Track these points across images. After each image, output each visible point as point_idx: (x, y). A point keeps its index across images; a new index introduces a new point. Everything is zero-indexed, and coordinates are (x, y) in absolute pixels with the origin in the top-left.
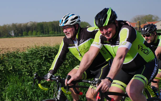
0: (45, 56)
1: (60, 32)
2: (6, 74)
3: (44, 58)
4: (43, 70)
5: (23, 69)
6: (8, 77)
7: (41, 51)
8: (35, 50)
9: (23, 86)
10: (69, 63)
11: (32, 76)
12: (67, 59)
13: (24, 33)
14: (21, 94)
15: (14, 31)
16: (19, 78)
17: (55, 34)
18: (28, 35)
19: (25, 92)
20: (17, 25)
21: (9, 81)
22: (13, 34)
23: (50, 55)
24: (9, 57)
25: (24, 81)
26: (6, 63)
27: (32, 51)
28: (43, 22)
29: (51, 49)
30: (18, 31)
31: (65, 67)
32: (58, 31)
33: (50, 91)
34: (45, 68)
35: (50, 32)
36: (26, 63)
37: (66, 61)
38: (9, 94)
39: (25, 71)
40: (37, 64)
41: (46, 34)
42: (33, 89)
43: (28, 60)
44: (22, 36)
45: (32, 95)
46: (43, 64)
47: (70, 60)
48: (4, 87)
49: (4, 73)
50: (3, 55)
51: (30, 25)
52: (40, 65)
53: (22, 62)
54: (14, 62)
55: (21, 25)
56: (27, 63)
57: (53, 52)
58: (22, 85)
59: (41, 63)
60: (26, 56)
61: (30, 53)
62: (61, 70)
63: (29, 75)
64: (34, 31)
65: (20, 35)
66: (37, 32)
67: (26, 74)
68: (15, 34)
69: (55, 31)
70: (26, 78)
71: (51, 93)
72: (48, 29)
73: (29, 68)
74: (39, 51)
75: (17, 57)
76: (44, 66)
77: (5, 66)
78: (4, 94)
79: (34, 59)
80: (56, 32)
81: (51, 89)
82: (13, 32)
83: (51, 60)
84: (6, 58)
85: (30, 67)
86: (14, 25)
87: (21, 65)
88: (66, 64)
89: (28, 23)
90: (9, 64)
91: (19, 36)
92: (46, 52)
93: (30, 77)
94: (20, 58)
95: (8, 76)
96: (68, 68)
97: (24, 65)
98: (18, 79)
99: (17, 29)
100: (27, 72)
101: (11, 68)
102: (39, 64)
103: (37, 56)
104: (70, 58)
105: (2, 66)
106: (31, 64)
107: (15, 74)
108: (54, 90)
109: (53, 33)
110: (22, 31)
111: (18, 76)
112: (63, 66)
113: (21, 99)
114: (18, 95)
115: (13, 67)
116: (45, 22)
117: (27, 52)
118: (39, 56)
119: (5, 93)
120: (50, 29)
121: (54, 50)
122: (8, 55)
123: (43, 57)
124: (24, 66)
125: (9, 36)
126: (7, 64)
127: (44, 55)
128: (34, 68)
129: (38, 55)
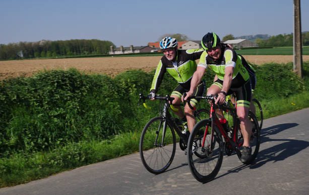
0: (58, 82)
1: (80, 53)
2: (9, 105)
3: (56, 84)
4: (56, 99)
5: (31, 98)
6: (12, 109)
7: (52, 75)
8: (44, 75)
9: (32, 120)
10: (87, 90)
11: (42, 106)
12: (84, 85)
13: (35, 54)
14: (29, 129)
15: (23, 52)
16: (27, 109)
17: (74, 55)
18: (40, 56)
19: (35, 127)
20: (27, 44)
21: (14, 114)
22: (22, 56)
23: (63, 81)
24: (12, 84)
25: (32, 113)
26: (8, 91)
27: (40, 76)
28: (59, 41)
29: (64, 73)
30: (28, 51)
31: (82, 95)
32: (77, 52)
33: (66, 124)
34: (59, 97)
35: (68, 53)
36: (34, 90)
37: (83, 87)
38: (14, 131)
39: (34, 101)
40: (49, 92)
41: (63, 55)
42: (44, 122)
43: (36, 87)
44: (33, 57)
45: (43, 131)
46: (55, 92)
47: (87, 87)
48: (8, 122)
49: (7, 104)
50: (4, 81)
51: (42, 44)
52: (52, 92)
53: (28, 89)
54: (19, 90)
55: (31, 44)
56: (36, 91)
57: (66, 77)
58: (31, 118)
59: (53, 91)
60: (33, 83)
61: (39, 78)
62: (78, 98)
63: (39, 106)
64: (48, 52)
65: (30, 56)
66: (52, 52)
67: (35, 104)
68: (24, 55)
69: (73, 51)
70: (35, 109)
71: (67, 126)
72: (65, 50)
73: (38, 97)
74: (49, 76)
75: (22, 84)
76: (56, 94)
77: (7, 95)
78: (8, 130)
79: (44, 86)
80: (75, 53)
81: (67, 122)
82: (21, 52)
83: (64, 87)
84: (8, 85)
85: (39, 95)
86: (23, 44)
87: (28, 93)
88: (84, 91)
89: (40, 42)
90: (12, 93)
91: (30, 58)
92: (59, 77)
93: (40, 108)
94: (26, 84)
95: (12, 107)
96: (86, 95)
97: (32, 93)
98: (26, 111)
99: (26, 49)
100: (37, 101)
101: (15, 98)
102: (50, 92)
103: (47, 82)
104: (87, 83)
105: (3, 95)
106: (41, 92)
107: (20, 105)
108: (70, 122)
109: (71, 54)
110: (33, 52)
111: (25, 107)
112: (80, 93)
113: (30, 135)
114: (26, 130)
115: (18, 97)
116: (61, 41)
117: (35, 78)
118: (50, 82)
119: (10, 128)
120: (68, 49)
121: (67, 75)
122: (10, 81)
123: (54, 83)
124: (32, 95)
125: (17, 58)
126: (10, 92)
127: (55, 81)
128: (44, 96)
129: (48, 80)
